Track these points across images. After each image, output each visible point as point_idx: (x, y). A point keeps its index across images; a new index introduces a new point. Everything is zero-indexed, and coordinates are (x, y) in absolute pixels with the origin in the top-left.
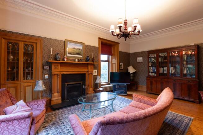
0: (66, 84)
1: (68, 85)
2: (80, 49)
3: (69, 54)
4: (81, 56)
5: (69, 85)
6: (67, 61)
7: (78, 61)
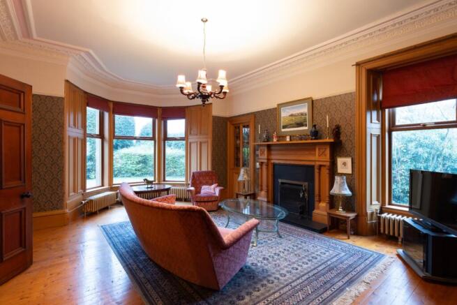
0: (280, 181)
1: (282, 183)
2: (302, 114)
3: (284, 127)
4: (306, 128)
5: (285, 183)
6: (278, 141)
7: (291, 140)
